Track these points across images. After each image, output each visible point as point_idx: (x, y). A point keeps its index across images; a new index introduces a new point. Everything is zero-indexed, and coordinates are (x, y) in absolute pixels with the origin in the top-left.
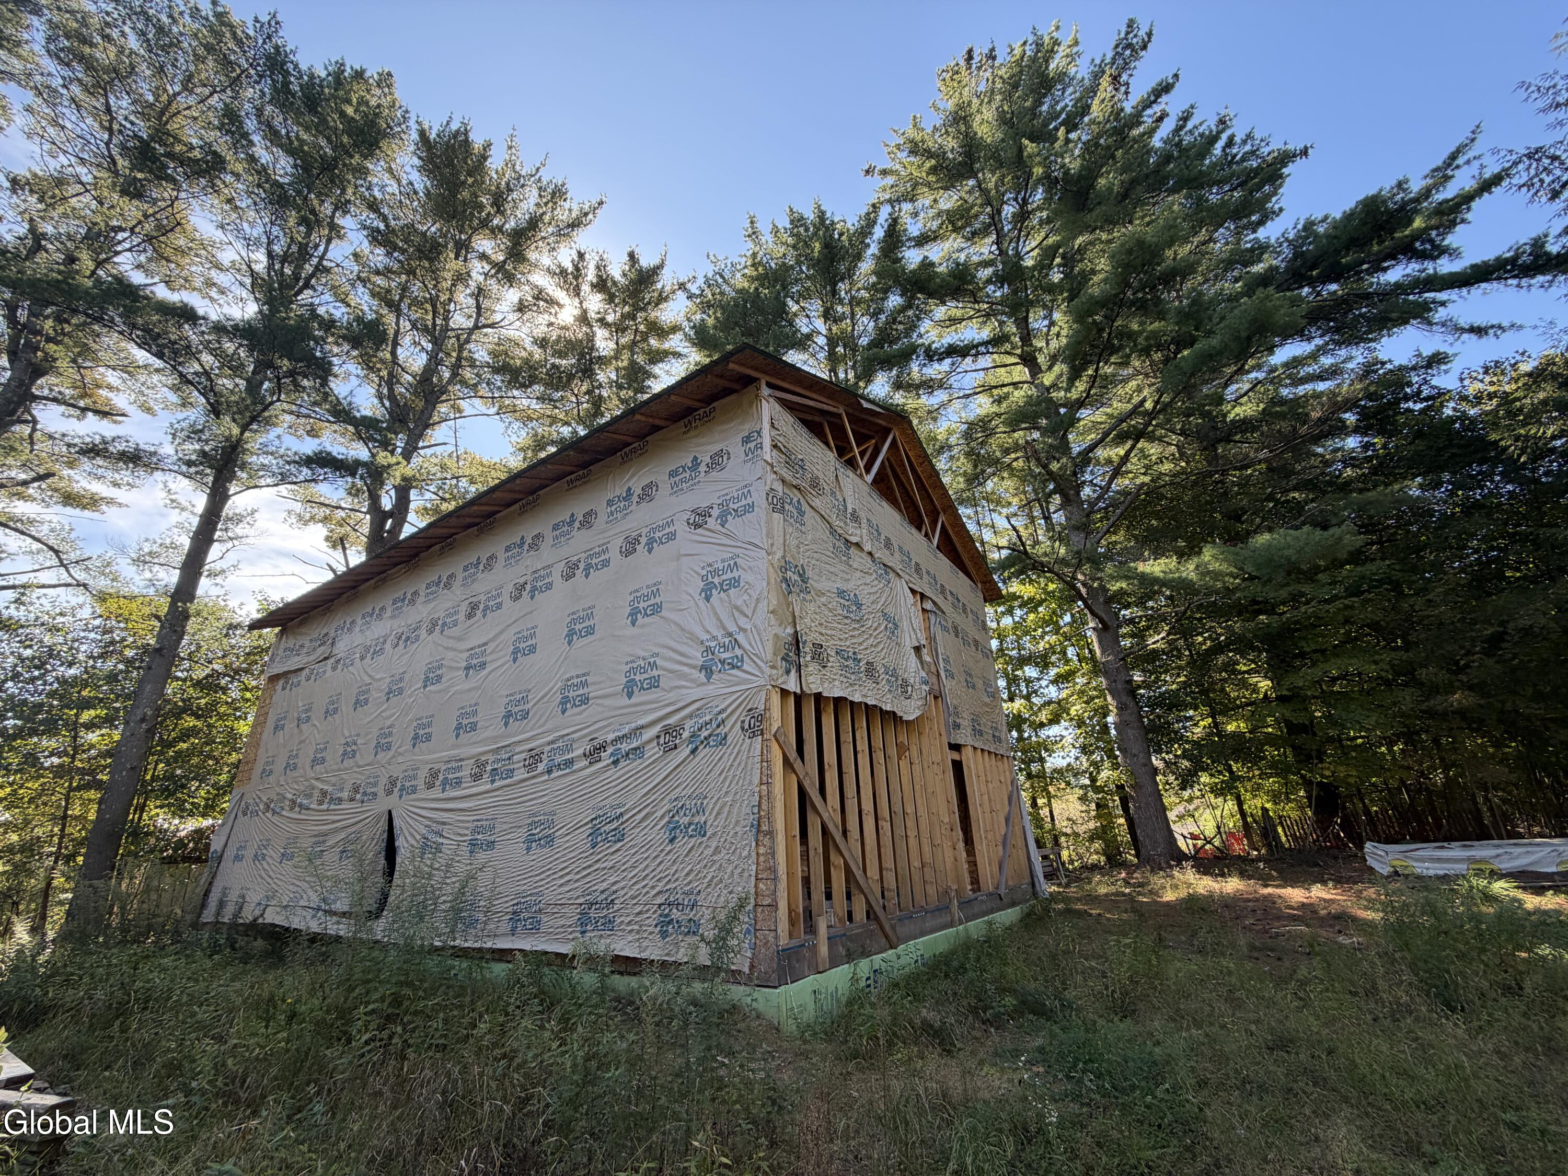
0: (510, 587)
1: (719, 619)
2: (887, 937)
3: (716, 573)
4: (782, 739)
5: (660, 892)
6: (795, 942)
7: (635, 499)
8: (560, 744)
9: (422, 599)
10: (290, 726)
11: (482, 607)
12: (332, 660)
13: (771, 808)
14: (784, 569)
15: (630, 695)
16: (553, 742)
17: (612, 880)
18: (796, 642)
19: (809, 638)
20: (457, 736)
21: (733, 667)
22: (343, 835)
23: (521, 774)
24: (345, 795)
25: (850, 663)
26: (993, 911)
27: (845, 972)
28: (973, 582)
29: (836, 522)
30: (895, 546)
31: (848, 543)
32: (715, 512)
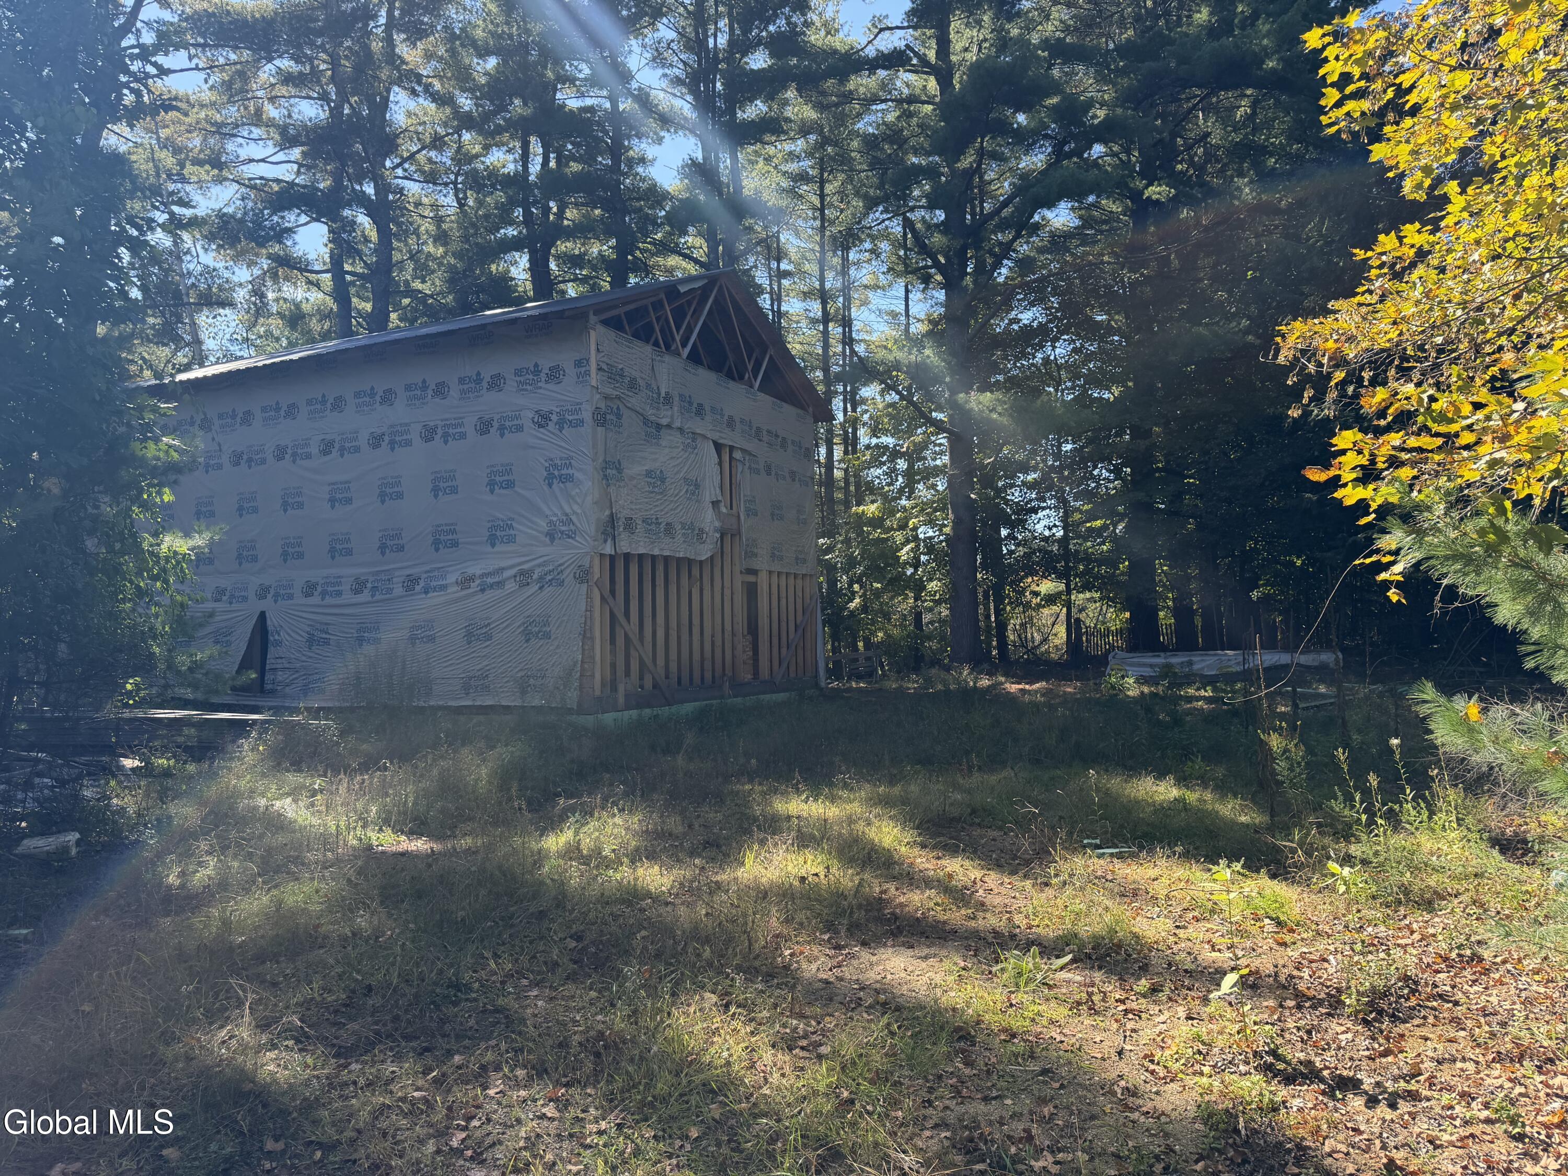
0: (365, 435)
1: (558, 502)
2: (666, 699)
3: (556, 466)
4: (600, 584)
5: (521, 670)
6: (604, 695)
7: (485, 385)
8: (435, 574)
9: (257, 422)
11: (336, 446)
13: (593, 624)
14: (605, 468)
16: (429, 572)
17: (485, 663)
19: (622, 514)
20: (332, 557)
22: (211, 629)
23: (399, 592)
25: (653, 527)
26: (764, 693)
27: (634, 713)
28: (803, 408)
29: (650, 412)
30: (707, 408)
31: (659, 427)
32: (554, 418)
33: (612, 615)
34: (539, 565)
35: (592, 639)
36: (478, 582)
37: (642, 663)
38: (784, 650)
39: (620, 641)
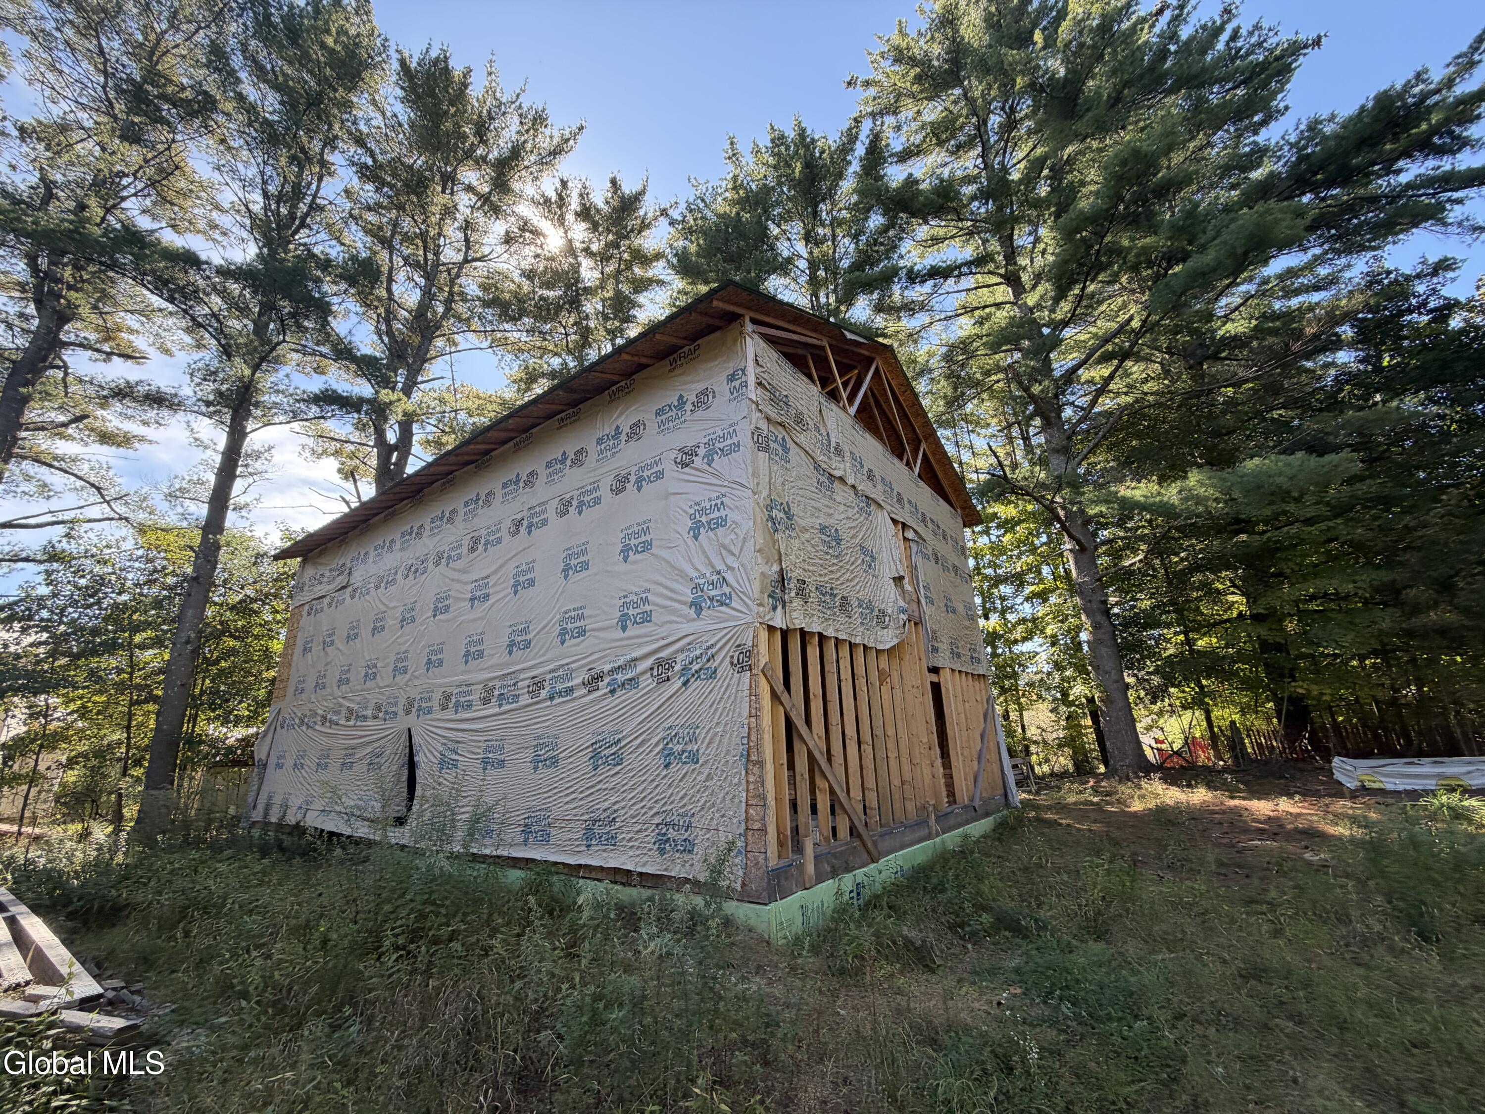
0: (507, 524)
1: (707, 557)
2: (869, 853)
3: (703, 511)
4: (769, 674)
5: (657, 813)
6: (783, 862)
7: (623, 437)
8: (560, 673)
9: (427, 533)
10: (316, 648)
11: (483, 541)
12: (350, 589)
13: (760, 739)
14: (770, 507)
15: (624, 628)
16: (554, 671)
17: (613, 799)
18: (782, 578)
19: (794, 574)
20: (466, 662)
21: (722, 604)
22: (369, 749)
23: (525, 700)
24: (369, 713)
25: (828, 599)
26: (966, 823)
27: (830, 887)
28: (953, 507)
29: (821, 458)
30: (878, 478)
31: (831, 477)
32: (702, 450)
33: (789, 723)
34: (682, 650)
37: (832, 793)
39: (802, 766)
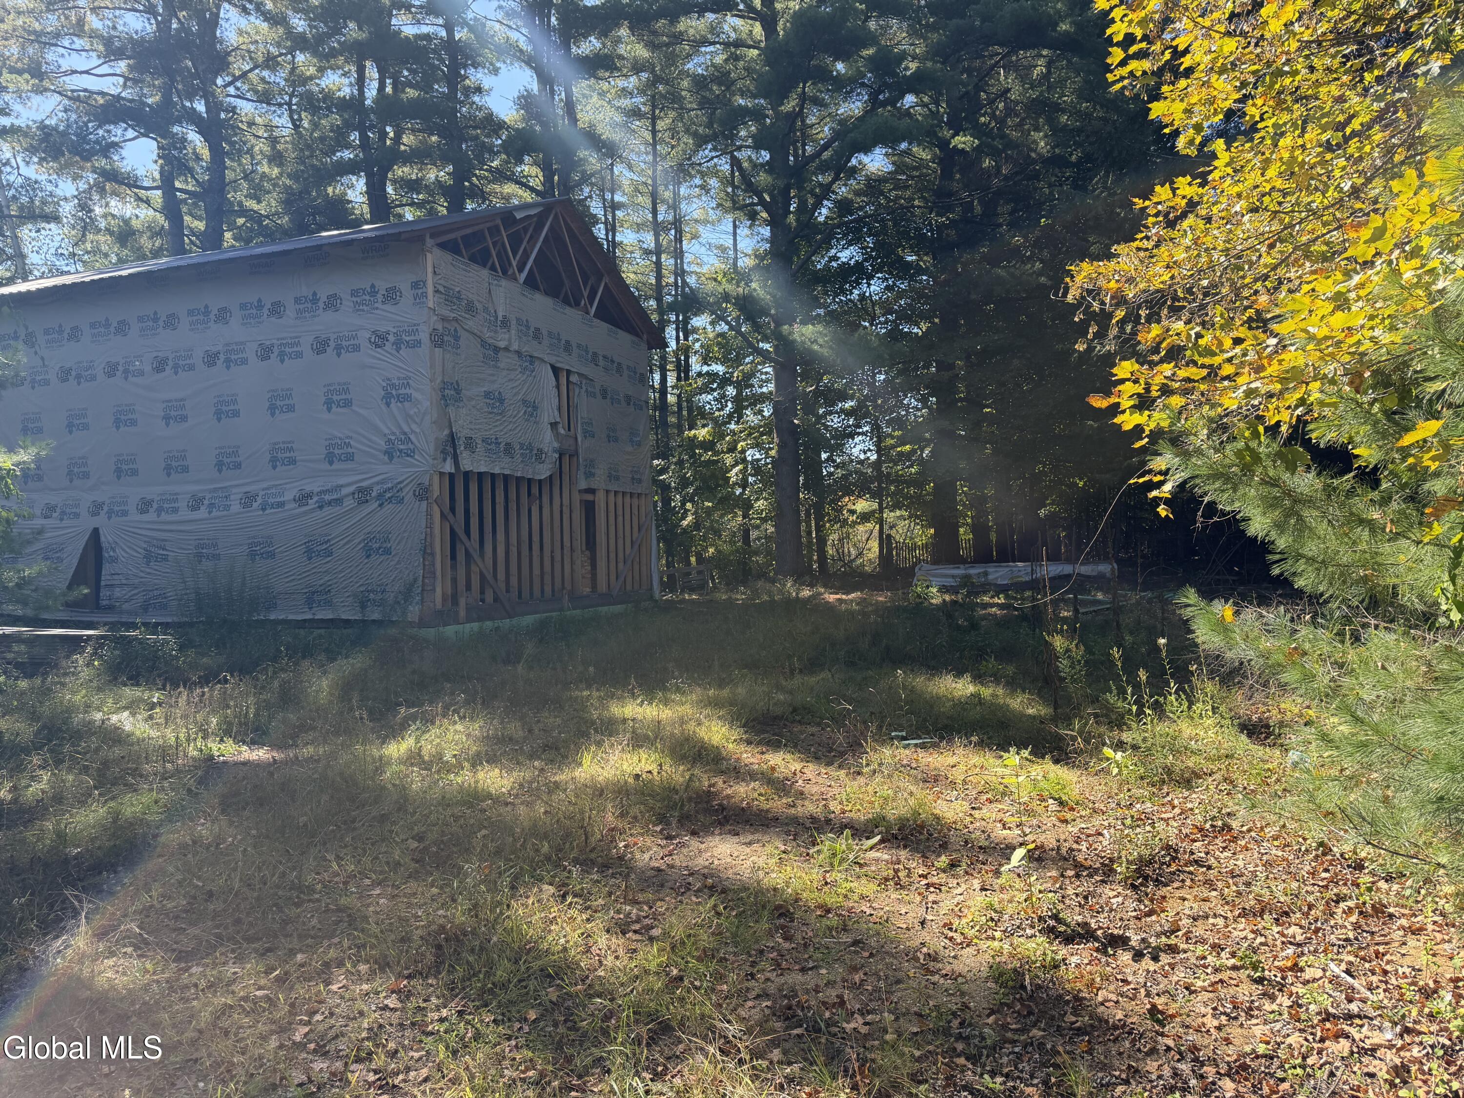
0: (200, 352)
1: (397, 421)
2: (508, 612)
3: (393, 386)
4: (440, 502)
5: (362, 585)
6: (446, 608)
7: (321, 304)
8: (272, 491)
9: (86, 337)
11: (171, 363)
13: (433, 540)
14: (443, 389)
15: (331, 463)
16: (266, 489)
17: (328, 578)
18: (452, 439)
19: (462, 434)
20: (168, 475)
21: (408, 455)
23: (237, 509)
25: (493, 446)
26: (603, 605)
27: (475, 626)
28: (637, 335)
29: (487, 335)
30: (545, 333)
31: (497, 349)
32: (391, 338)
33: (453, 532)
34: (378, 483)
35: (433, 554)
36: (315, 499)
37: (482, 576)
38: (621, 565)
39: (461, 556)
